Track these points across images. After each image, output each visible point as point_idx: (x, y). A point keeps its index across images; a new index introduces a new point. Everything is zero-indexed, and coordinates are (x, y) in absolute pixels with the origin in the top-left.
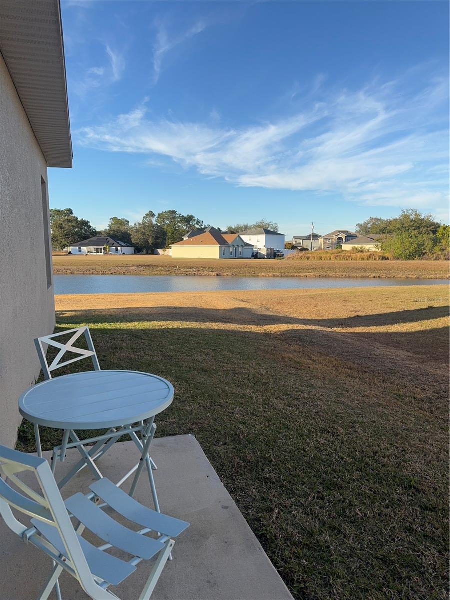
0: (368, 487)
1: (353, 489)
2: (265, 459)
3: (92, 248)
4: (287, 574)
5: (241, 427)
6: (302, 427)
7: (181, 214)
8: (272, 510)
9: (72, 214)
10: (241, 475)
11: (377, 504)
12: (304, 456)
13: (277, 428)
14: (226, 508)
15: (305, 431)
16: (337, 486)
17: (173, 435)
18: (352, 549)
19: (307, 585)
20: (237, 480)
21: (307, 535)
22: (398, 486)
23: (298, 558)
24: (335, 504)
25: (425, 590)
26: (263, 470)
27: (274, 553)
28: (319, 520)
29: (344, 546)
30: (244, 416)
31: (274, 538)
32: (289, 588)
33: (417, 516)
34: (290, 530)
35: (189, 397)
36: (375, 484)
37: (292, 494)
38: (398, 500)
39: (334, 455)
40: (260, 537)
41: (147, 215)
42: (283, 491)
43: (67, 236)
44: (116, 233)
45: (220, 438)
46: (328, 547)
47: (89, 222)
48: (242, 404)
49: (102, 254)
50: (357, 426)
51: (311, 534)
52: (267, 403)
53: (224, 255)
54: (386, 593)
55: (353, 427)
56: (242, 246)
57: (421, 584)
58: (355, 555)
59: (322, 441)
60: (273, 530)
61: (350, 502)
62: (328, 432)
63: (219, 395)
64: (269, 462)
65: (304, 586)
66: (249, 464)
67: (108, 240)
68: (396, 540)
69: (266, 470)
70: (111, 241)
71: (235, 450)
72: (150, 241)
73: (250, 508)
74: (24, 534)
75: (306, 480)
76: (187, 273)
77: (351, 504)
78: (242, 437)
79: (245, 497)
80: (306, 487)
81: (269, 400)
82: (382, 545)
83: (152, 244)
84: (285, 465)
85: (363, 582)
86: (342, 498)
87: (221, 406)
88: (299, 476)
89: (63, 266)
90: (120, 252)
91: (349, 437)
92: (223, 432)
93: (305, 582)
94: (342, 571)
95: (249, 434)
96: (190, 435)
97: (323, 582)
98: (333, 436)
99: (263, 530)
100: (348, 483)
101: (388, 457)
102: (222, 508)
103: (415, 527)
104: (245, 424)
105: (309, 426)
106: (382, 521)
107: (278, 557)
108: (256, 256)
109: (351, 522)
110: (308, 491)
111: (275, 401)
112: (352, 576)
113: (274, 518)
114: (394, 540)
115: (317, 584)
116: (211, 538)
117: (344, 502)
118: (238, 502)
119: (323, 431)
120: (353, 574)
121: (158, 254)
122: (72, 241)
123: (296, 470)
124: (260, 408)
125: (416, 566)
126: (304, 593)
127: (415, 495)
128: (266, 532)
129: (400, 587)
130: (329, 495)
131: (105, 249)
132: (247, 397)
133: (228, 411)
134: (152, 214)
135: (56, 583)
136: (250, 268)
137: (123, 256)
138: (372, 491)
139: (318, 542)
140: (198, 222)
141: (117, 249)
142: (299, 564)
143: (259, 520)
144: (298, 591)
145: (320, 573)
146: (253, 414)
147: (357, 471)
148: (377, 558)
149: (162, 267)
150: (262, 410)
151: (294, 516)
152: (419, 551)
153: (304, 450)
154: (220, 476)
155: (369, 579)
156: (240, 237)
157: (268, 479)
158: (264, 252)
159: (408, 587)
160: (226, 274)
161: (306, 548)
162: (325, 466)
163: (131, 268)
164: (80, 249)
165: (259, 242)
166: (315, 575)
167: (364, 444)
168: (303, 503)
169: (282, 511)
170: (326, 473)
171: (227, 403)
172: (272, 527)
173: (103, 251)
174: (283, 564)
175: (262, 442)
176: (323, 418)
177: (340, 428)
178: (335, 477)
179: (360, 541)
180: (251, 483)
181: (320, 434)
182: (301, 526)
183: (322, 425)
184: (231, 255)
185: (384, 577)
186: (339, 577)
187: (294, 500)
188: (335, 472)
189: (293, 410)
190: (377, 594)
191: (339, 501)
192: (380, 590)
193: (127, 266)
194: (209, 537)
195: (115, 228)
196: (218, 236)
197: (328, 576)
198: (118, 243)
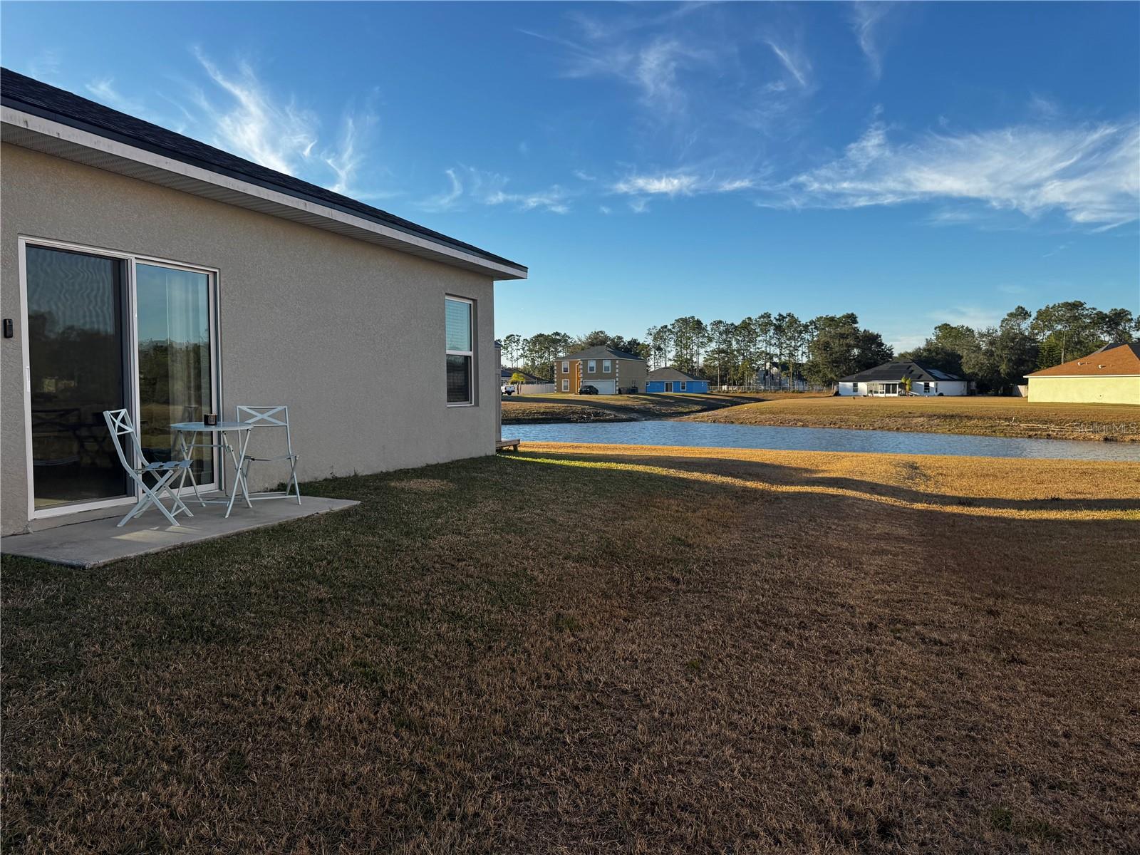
3: (879, 385)
7: (1094, 309)
9: (855, 322)
41: (1011, 315)
43: (836, 363)
44: (934, 354)
47: (880, 336)
49: (896, 395)
67: (911, 369)
70: (917, 370)
72: (1003, 368)
76: (1031, 433)
83: (1008, 374)
89: (794, 414)
90: (933, 390)
121: (1018, 395)
122: (844, 371)
134: (1022, 313)
137: (940, 399)
141: (927, 386)
149: (981, 418)
160: (1128, 438)
163: (915, 420)
164: (855, 385)
173: (898, 390)
193: (911, 415)
198: (931, 374)
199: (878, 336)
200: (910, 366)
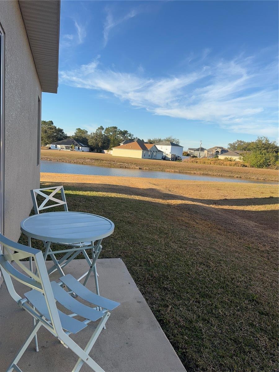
0: (227, 298)
1: (218, 299)
2: (164, 276)
3: (64, 146)
4: (175, 343)
5: (150, 256)
6: (188, 260)
7: (120, 129)
8: (168, 306)
9: (53, 124)
10: (150, 284)
11: (232, 308)
12: (189, 277)
13: (173, 259)
14: (139, 302)
15: (190, 263)
16: (208, 296)
17: (109, 258)
18: (216, 333)
19: (187, 350)
20: (147, 287)
21: (189, 322)
22: (246, 299)
23: (182, 335)
24: (206, 306)
25: (259, 360)
26: (163, 283)
27: (168, 331)
28: (196, 314)
29: (211, 331)
30: (152, 251)
31: (168, 322)
32: (176, 351)
33: (256, 318)
34: (178, 318)
35: (119, 237)
36: (231, 296)
37: (180, 298)
38: (245, 307)
39: (207, 278)
40: (159, 321)
41: (99, 128)
42: (175, 296)
43: (49, 137)
44: (79, 138)
45: (137, 262)
46: (201, 330)
47: (63, 130)
48: (152, 244)
49: (70, 150)
50: (222, 262)
51: (191, 322)
52: (167, 244)
53: (145, 156)
54: (235, 360)
55: (220, 263)
56: (156, 151)
57: (257, 356)
58: (217, 336)
59: (200, 269)
60: (168, 317)
61: (216, 305)
62: (204, 264)
63: (138, 238)
64: (167, 278)
65: (185, 351)
66: (155, 279)
67: (74, 142)
68: (243, 330)
69: (165, 283)
70: (76, 143)
71: (146, 270)
72: (100, 144)
73: (154, 304)
74: (19, 301)
75: (189, 291)
76: (121, 166)
77: (216, 307)
78: (151, 263)
79: (151, 297)
80: (189, 295)
81: (168, 243)
82: (234, 332)
83: (101, 146)
84: (177, 281)
85: (221, 352)
86: (211, 302)
87: (139, 244)
88: (185, 288)
89: (45, 155)
90: (80, 150)
91: (217, 268)
92: (139, 259)
93: (186, 349)
94: (208, 344)
95: (155, 261)
96: (119, 259)
97: (197, 350)
98: (207, 267)
99: (161, 317)
100: (215, 295)
101: (240, 282)
102: (137, 302)
103: (255, 323)
104: (153, 255)
105: (192, 260)
106: (235, 318)
107: (170, 333)
108: (165, 158)
109: (216, 317)
110: (190, 297)
111: (172, 244)
112: (215, 348)
113: (169, 311)
114: (241, 330)
115: (193, 350)
116: (130, 319)
117: (212, 305)
118: (147, 300)
119: (201, 263)
120: (215, 347)
121: (104, 153)
122: (52, 141)
123: (183, 285)
124: (163, 247)
125: (254, 346)
126: (185, 355)
127: (256, 305)
128: (163, 318)
129: (244, 357)
130: (203, 301)
131: (71, 147)
132: (155, 240)
133: (143, 247)
134: (102, 128)
135: (35, 336)
136: (160, 165)
137: (82, 152)
138: (229, 301)
139: (195, 327)
140: (130, 135)
141: (79, 148)
142: (182, 339)
143: (159, 311)
144: (181, 354)
145: (195, 345)
146: (158, 250)
147: (221, 288)
148: (231, 339)
149: (106, 161)
150: (163, 248)
151: (181, 310)
152: (257, 337)
153: (189, 273)
154: (137, 284)
155: (225, 351)
156: (156, 146)
157: (166, 288)
158: (169, 156)
159: (249, 357)
160: (145, 168)
161: (187, 330)
162: (201, 283)
163: (87, 160)
164: (56, 146)
165: (167, 150)
166: (192, 346)
167: (226, 273)
168: (187, 303)
169: (174, 307)
170: (202, 288)
171: (142, 242)
172: (167, 316)
173: (70, 148)
174: (173, 337)
175: (163, 267)
176: (201, 256)
177: (211, 263)
178: (207, 291)
179: (221, 328)
180: (155, 289)
181: (199, 265)
182: (185, 317)
183: (201, 260)
184: (149, 156)
185: (235, 350)
186: (206, 348)
187: (181, 301)
188: (207, 288)
189: (183, 250)
190: (229, 359)
191: (209, 305)
192: (231, 358)
193: (84, 158)
194: (128, 318)
195: (79, 135)
196: (141, 144)
197: (200, 346)
198: (80, 144)
199: (62, 130)
200: (73, 141)
